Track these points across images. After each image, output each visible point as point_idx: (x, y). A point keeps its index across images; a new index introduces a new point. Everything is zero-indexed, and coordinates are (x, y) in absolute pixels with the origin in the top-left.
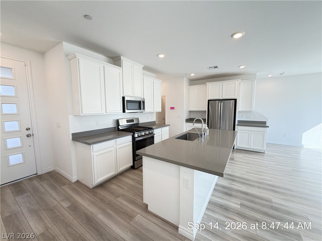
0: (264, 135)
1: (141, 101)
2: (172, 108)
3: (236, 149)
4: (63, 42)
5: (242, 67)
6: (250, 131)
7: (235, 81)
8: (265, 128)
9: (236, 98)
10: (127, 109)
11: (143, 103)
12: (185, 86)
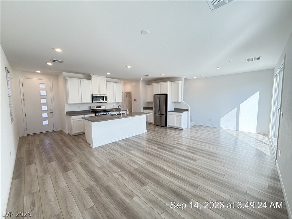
0: (181, 117)
1: (104, 97)
2: (135, 100)
3: (169, 127)
4: (63, 72)
5: (163, 75)
6: (174, 115)
7: (166, 82)
8: (181, 113)
9: (167, 93)
10: (94, 101)
11: (106, 97)
12: (141, 86)
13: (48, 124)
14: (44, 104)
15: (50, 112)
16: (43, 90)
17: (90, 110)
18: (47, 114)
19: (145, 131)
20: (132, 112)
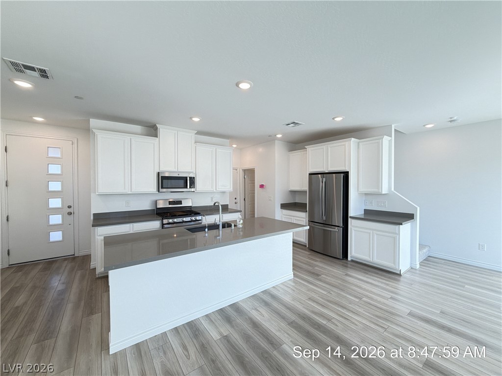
1: (187, 177)
2: (262, 186)
3: (352, 261)
4: (91, 119)
5: (338, 119)
6: (370, 229)
7: (344, 142)
8: (397, 227)
9: (347, 169)
10: (162, 188)
11: (192, 180)
12: (278, 151)
13: (61, 239)
14: (55, 194)
15: (69, 212)
16: (54, 161)
17: (155, 208)
18: (60, 216)
19: (289, 274)
20: (256, 216)
